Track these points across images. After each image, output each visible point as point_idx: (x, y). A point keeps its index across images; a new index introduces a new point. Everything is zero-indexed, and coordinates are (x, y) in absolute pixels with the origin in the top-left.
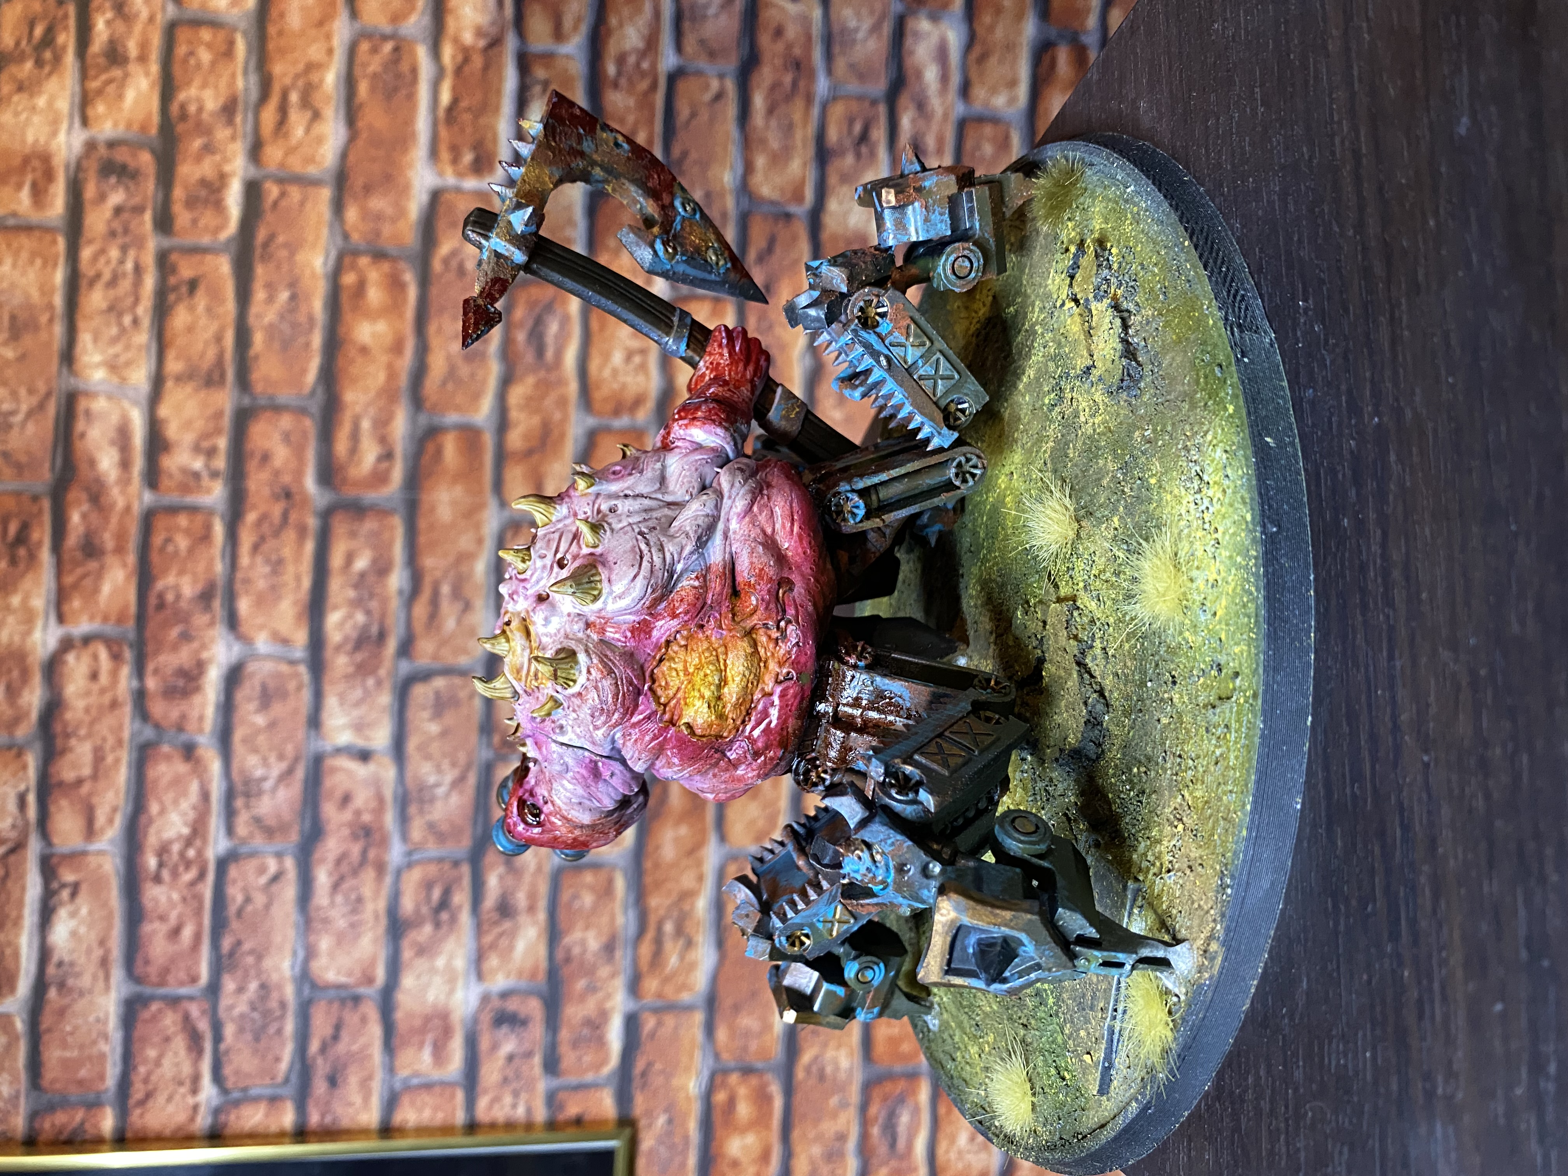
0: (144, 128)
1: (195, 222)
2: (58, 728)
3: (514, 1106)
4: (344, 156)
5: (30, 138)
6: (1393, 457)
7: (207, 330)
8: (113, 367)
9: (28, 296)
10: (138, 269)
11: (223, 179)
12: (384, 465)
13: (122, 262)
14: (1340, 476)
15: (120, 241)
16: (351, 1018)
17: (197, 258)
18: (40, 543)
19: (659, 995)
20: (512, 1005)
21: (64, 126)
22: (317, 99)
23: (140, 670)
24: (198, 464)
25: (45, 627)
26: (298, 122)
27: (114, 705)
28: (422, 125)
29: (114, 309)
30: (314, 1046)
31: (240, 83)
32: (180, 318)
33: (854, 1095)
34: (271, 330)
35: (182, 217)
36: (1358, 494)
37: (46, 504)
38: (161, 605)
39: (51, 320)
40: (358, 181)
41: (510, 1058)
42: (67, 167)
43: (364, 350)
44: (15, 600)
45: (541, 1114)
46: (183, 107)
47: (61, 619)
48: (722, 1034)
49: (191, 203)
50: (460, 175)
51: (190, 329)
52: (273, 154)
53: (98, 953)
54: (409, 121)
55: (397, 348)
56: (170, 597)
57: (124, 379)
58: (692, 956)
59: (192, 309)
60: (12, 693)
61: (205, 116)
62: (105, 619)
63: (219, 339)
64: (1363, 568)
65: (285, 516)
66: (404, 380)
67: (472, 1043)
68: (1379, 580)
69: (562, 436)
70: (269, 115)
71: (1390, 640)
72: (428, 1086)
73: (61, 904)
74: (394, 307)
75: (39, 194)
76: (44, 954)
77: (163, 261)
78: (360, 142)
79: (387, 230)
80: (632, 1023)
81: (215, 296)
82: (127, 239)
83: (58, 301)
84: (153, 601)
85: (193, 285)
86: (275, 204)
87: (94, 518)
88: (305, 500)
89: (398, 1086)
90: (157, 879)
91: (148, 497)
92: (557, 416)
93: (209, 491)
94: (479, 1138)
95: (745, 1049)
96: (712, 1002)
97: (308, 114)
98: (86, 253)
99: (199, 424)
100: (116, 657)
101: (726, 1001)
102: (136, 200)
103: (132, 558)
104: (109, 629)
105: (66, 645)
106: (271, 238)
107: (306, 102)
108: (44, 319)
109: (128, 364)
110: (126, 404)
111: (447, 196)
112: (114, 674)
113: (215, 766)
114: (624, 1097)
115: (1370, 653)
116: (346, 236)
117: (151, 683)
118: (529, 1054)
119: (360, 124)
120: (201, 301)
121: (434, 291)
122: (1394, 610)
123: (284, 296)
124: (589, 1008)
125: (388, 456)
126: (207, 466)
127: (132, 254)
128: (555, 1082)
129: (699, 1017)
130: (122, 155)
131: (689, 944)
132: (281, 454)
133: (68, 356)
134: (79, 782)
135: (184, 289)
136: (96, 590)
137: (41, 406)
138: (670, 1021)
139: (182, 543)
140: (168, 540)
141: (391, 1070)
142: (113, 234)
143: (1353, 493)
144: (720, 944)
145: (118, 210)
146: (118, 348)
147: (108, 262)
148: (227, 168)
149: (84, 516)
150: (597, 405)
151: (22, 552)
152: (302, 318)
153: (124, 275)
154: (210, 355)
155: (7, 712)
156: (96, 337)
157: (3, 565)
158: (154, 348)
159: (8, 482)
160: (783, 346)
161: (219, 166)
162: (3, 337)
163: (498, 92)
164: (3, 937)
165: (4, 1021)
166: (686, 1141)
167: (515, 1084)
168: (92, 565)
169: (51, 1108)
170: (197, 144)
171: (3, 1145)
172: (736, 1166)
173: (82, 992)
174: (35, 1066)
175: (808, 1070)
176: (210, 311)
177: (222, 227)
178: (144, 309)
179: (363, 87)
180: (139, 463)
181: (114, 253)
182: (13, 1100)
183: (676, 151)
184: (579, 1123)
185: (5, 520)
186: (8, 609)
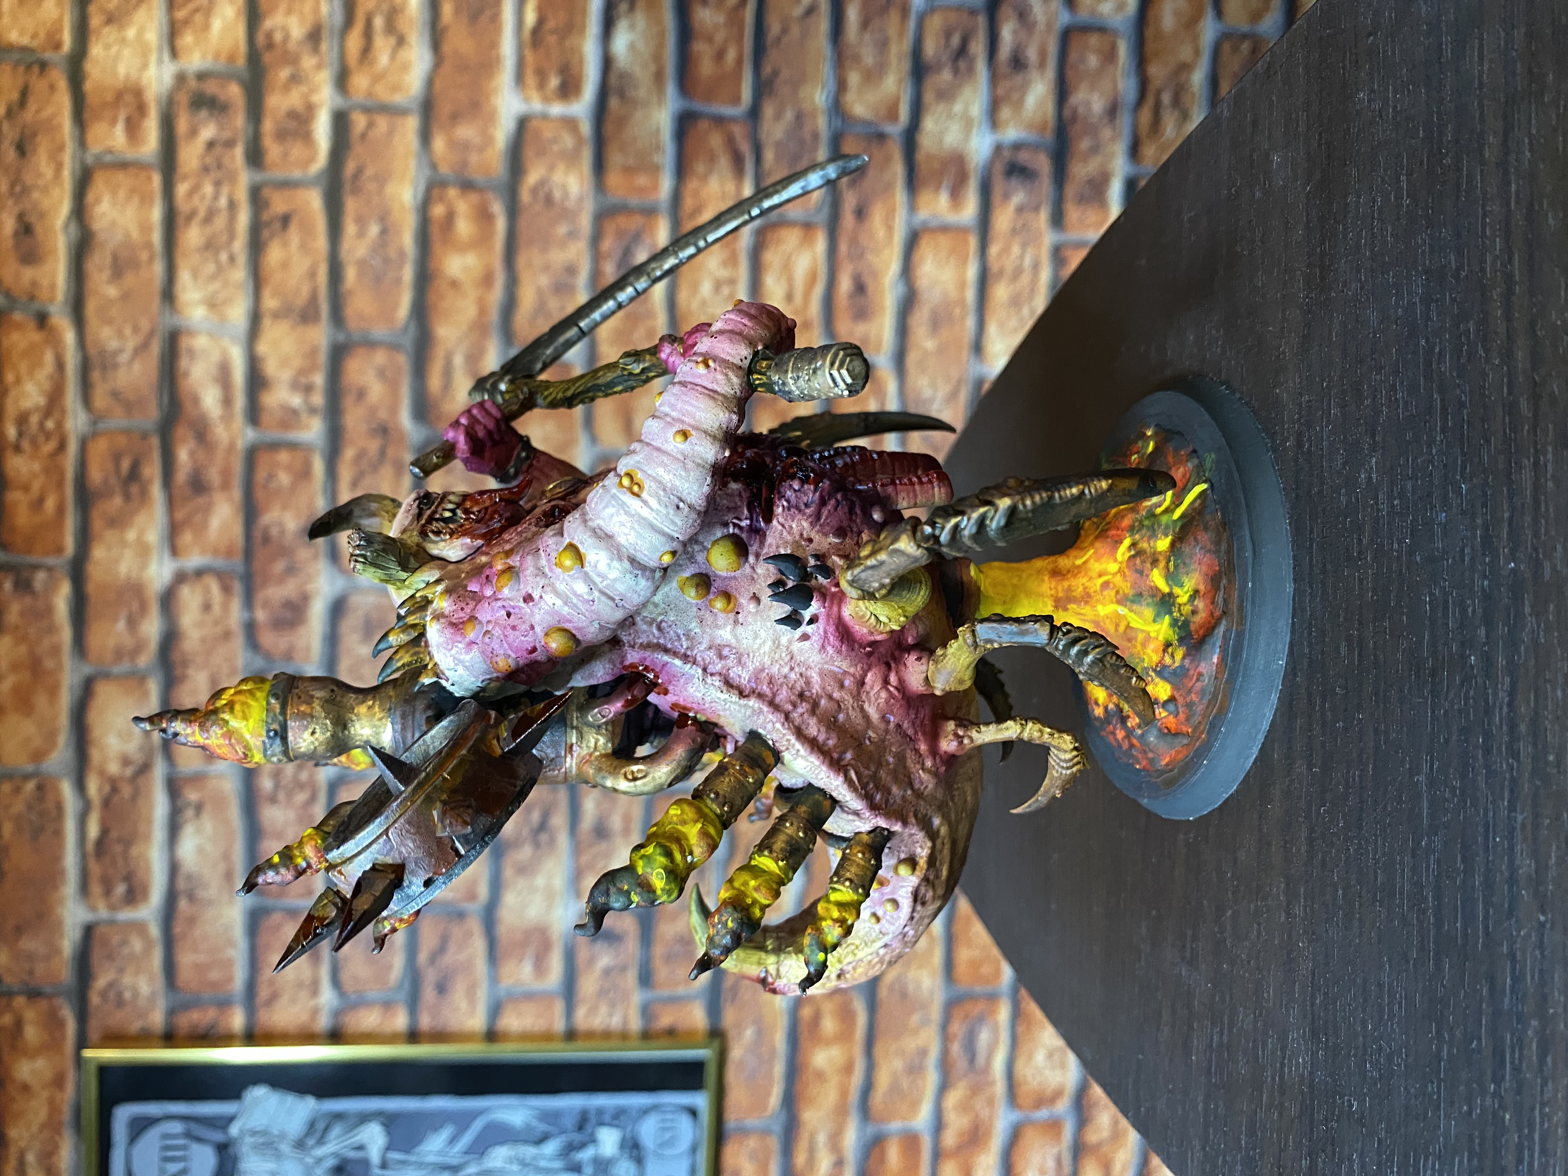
0: (231, 59)
1: (285, 155)
2: (176, 656)
3: (611, 1015)
4: (430, 83)
5: (122, 72)
6: (1527, 610)
7: (300, 266)
8: (212, 304)
9: (127, 235)
10: (232, 205)
11: (310, 110)
13: (216, 197)
14: (1470, 610)
15: (214, 175)
16: (456, 931)
17: (288, 193)
18: (150, 481)
21: (154, 59)
22: (402, 25)
23: (249, 601)
24: (296, 401)
25: (160, 561)
26: (383, 46)
27: (227, 635)
28: (507, 48)
29: (210, 246)
30: (423, 957)
31: (324, 9)
32: (274, 254)
33: (936, 1012)
34: (362, 264)
35: (273, 150)
36: (1487, 637)
37: (155, 442)
38: (267, 539)
39: (151, 259)
40: (444, 109)
41: (607, 972)
42: (159, 102)
43: (455, 284)
44: (131, 535)
45: (635, 1024)
46: (269, 36)
47: (174, 552)
49: (282, 135)
50: (546, 100)
51: (285, 265)
52: (360, 82)
53: (221, 867)
54: (494, 45)
55: (487, 280)
56: (274, 532)
57: (223, 319)
59: (285, 244)
60: (132, 624)
61: (292, 46)
62: (216, 552)
63: (312, 274)
64: (1488, 712)
65: (383, 452)
66: (494, 316)
67: (570, 957)
68: (1505, 728)
70: (354, 41)
71: (1512, 791)
72: (529, 996)
73: (186, 822)
74: (483, 239)
75: (133, 129)
76: (174, 868)
77: (256, 196)
78: (447, 68)
79: (474, 159)
81: (307, 231)
82: (220, 175)
83: (157, 237)
84: (257, 534)
85: (286, 220)
86: (364, 136)
87: (201, 455)
88: (401, 435)
89: (502, 993)
90: (273, 800)
91: (250, 435)
93: (307, 427)
94: (580, 1044)
97: (392, 41)
98: (181, 189)
99: (297, 362)
100: (226, 589)
102: (227, 134)
103: (237, 493)
104: (219, 563)
105: (180, 578)
106: (359, 172)
107: (391, 27)
108: (144, 256)
109: (228, 301)
110: (226, 342)
111: (534, 123)
112: (225, 607)
114: (714, 1009)
115: (1490, 798)
116: (434, 166)
117: (261, 615)
118: (623, 969)
119: (445, 49)
120: (294, 235)
121: (523, 223)
122: (1518, 761)
123: (374, 230)
124: (681, 925)
126: (306, 402)
127: (225, 191)
130: (211, 88)
132: (376, 390)
133: (169, 295)
135: (277, 225)
136: (204, 526)
137: (146, 345)
139: (284, 479)
140: (271, 477)
141: (494, 979)
142: (206, 169)
143: (1482, 632)
145: (211, 145)
146: (216, 286)
147: (203, 198)
148: (315, 98)
149: (192, 454)
151: (134, 489)
152: (392, 252)
153: (218, 211)
154: (305, 291)
155: (128, 642)
156: (195, 275)
157: (117, 501)
158: (251, 285)
159: (118, 421)
160: (876, 275)
161: (306, 97)
162: (105, 275)
163: (584, 12)
164: (135, 851)
165: (140, 927)
166: (773, 1052)
167: (611, 995)
168: (201, 500)
169: (186, 1006)
170: (284, 74)
171: (143, 1039)
172: (820, 1076)
173: (210, 903)
174: (170, 968)
175: (891, 988)
176: (304, 247)
177: (311, 159)
178: (240, 245)
179: (447, 10)
180: (240, 401)
181: (208, 189)
182: (152, 998)
183: (767, 69)
184: (671, 1033)
185: (117, 458)
186: (124, 544)
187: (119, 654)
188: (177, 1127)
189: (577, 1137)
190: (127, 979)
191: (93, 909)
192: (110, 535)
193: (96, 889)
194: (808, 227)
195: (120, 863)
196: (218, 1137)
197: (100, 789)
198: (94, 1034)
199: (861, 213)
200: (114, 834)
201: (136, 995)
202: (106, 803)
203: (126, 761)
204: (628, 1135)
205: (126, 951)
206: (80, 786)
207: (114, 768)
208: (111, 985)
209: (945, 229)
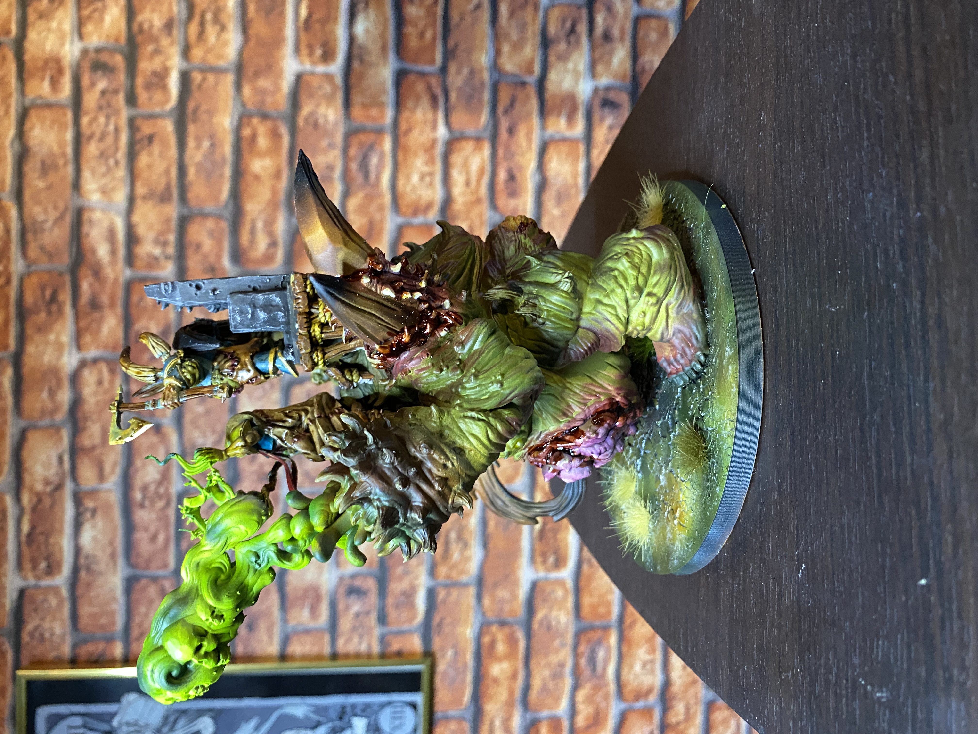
0: (117, 39)
1: (150, 99)
2: (79, 415)
3: (360, 643)
4: (241, 53)
5: (48, 48)
7: (160, 166)
8: (104, 191)
9: (51, 149)
10: (117, 130)
11: (166, 70)
12: (271, 251)
13: (107, 125)
14: (891, 253)
15: (106, 111)
17: (152, 122)
18: (64, 302)
19: (448, 577)
20: (358, 583)
21: (68, 40)
22: (223, 17)
24: (157, 251)
25: (70, 353)
26: (211, 32)
28: (289, 31)
29: (103, 155)
31: (175, 8)
32: (143, 160)
33: (570, 638)
34: (199, 165)
35: (142, 95)
36: (903, 267)
37: (67, 278)
39: (66, 164)
40: (250, 70)
41: (357, 615)
42: (71, 66)
43: (257, 178)
44: (52, 337)
45: (376, 649)
46: (140, 25)
47: (79, 348)
48: (487, 601)
49: (148, 86)
50: (314, 63)
51: (150, 166)
52: (197, 53)
53: (109, 550)
54: (281, 30)
55: (277, 175)
57: (111, 201)
58: (468, 553)
59: (150, 154)
60: (52, 394)
61: (155, 31)
62: (105, 347)
63: (167, 172)
66: (282, 196)
67: (333, 606)
69: (381, 230)
70: (194, 28)
72: (307, 632)
73: (85, 521)
74: (275, 149)
75: (55, 83)
76: (78, 551)
77: (132, 124)
78: (252, 43)
79: (269, 100)
80: (431, 594)
81: (165, 145)
82: (109, 111)
83: (69, 150)
84: (132, 336)
85: (150, 139)
86: (200, 86)
87: (97, 286)
88: (223, 271)
89: (290, 630)
90: (142, 506)
91: (128, 273)
92: (378, 217)
93: (164, 268)
94: (340, 662)
95: (501, 610)
96: (480, 582)
97: (218, 28)
98: (85, 120)
99: (158, 227)
100: (112, 371)
101: (489, 581)
102: (114, 86)
103: (119, 310)
104: (107, 354)
105: (83, 364)
106: (197, 108)
107: (216, 19)
108: (61, 162)
109: (113, 189)
110: (113, 215)
111: (306, 78)
112: (112, 382)
113: (174, 438)
114: (427, 639)
116: (244, 105)
117: (134, 387)
118: (368, 613)
119: (251, 32)
120: (156, 148)
121: (300, 139)
123: (206, 144)
124: (404, 584)
125: (273, 244)
126: (163, 252)
127: (112, 121)
128: (385, 630)
129: (472, 591)
130: (104, 57)
131: (466, 545)
132: (207, 244)
133: (77, 186)
134: (93, 448)
135: (146, 142)
136: (99, 330)
137: (61, 218)
138: (455, 593)
140: (142, 299)
141: (285, 621)
142: (100, 108)
144: (485, 545)
145: (104, 93)
146: (106, 180)
147: (99, 125)
148: (169, 63)
149: (91, 285)
150: (404, 210)
151: (54, 308)
152: (218, 158)
153: (108, 134)
154: (163, 182)
155: (49, 405)
156: (93, 173)
157: (43, 316)
158: (128, 179)
159: (44, 265)
160: (521, 168)
161: (163, 62)
162: (36, 175)
163: (336, 9)
164: (52, 541)
165: (55, 590)
166: (465, 666)
167: (360, 630)
168: (96, 315)
169: (85, 642)
170: (150, 48)
171: (58, 663)
172: (496, 681)
173: (100, 573)
174: (75, 616)
175: (541, 623)
176: (162, 155)
177: (167, 101)
178: (122, 155)
179: (252, 8)
180: (121, 252)
181: (102, 120)
182: (63, 637)
183: (451, 43)
184: (399, 654)
185: (43, 289)
186: (47, 343)
187: (43, 413)
188: (78, 721)
189: (338, 723)
190: (47, 625)
191: (25, 578)
192: (37, 338)
193: (28, 566)
194: (478, 140)
195: (43, 547)
196: (105, 727)
197: (30, 501)
198: (24, 661)
199: (511, 131)
200: (39, 530)
201: (52, 634)
202: (34, 509)
203: (47, 482)
204: (372, 722)
205: (46, 605)
206: (18, 499)
207: (39, 487)
208: (36, 628)
209: (564, 140)
